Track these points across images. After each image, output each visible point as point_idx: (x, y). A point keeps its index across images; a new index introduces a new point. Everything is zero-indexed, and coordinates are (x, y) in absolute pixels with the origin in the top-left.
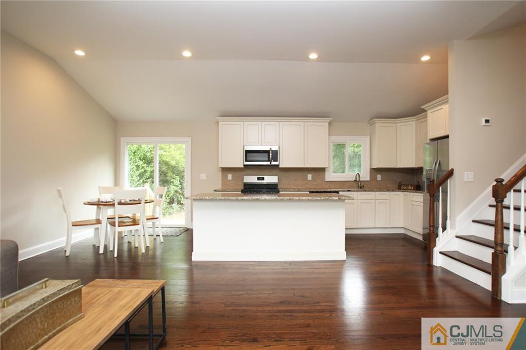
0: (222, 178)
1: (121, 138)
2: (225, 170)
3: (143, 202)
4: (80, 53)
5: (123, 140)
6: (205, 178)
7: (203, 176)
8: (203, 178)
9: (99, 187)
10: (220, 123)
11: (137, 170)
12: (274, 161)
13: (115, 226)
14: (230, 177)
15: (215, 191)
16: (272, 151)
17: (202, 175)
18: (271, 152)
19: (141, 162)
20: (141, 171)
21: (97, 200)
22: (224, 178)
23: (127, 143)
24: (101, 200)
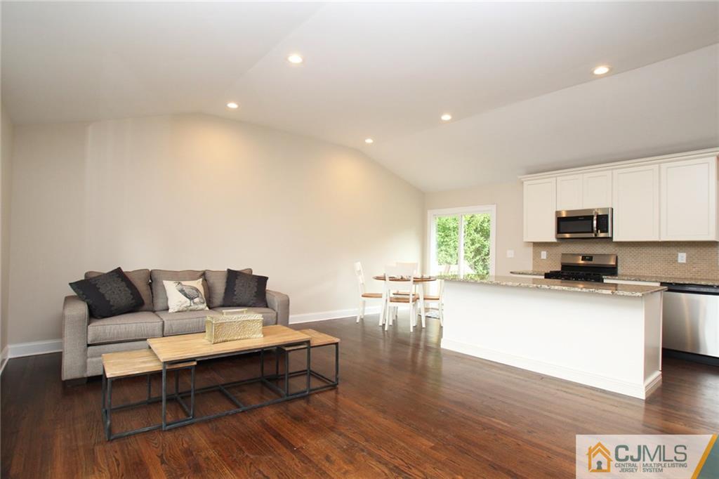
0: (534, 256)
2: (538, 245)
3: (412, 280)
4: (369, 141)
5: (430, 213)
6: (513, 256)
7: (510, 254)
8: (510, 256)
10: (525, 183)
11: (473, 244)
12: (601, 232)
14: (544, 254)
15: (511, 273)
16: (598, 216)
17: (509, 252)
18: (595, 218)
19: (479, 235)
20: (477, 245)
22: (536, 256)
23: (434, 215)
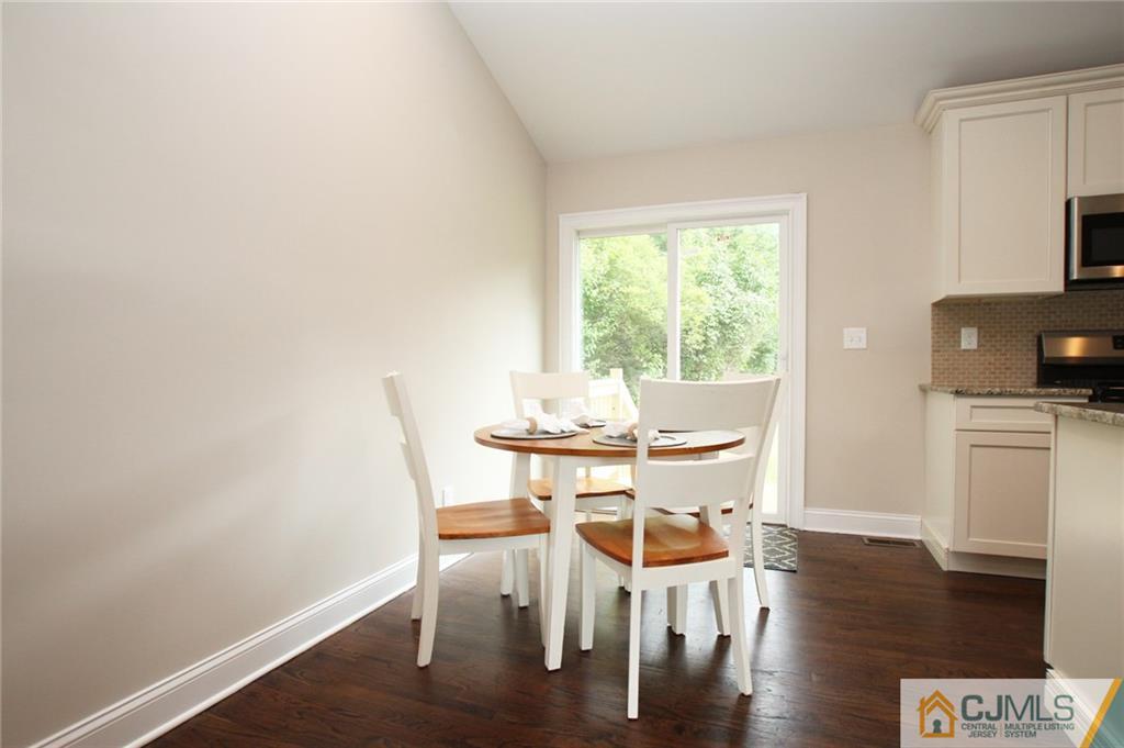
1: (561, 216)
2: (949, 310)
5: (567, 223)
6: (863, 345)
7: (855, 338)
8: (854, 345)
9: (511, 373)
13: (629, 563)
14: (968, 336)
21: (527, 425)
22: (944, 341)
23: (578, 233)
24: (539, 428)
